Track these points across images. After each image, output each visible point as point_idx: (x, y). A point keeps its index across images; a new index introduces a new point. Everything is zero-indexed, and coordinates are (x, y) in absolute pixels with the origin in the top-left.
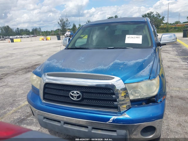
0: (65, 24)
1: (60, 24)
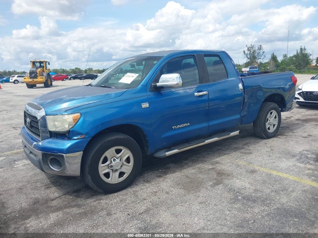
0: (256, 54)
1: (247, 55)
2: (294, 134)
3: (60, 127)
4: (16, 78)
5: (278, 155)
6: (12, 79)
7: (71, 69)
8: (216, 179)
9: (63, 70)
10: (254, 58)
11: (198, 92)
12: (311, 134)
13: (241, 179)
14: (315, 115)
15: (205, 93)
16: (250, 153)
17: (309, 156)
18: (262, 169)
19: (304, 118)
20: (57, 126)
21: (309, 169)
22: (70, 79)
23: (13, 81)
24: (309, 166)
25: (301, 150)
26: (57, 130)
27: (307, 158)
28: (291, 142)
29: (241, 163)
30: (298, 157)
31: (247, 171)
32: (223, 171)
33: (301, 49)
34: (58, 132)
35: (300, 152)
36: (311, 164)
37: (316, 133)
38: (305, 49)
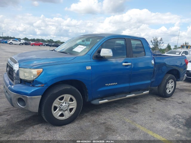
0: (158, 43)
1: (153, 43)
2: (172, 100)
3: (28, 76)
4: (11, 41)
5: (157, 117)
6: (9, 42)
7: (47, 40)
8: (103, 134)
9: (43, 40)
10: (157, 45)
11: (125, 63)
12: (185, 101)
13: (122, 136)
14: (189, 87)
15: (129, 64)
16: (137, 112)
17: (180, 120)
18: (142, 128)
19: (181, 88)
20: (26, 76)
21: (178, 133)
22: (44, 46)
23: (9, 43)
24: (179, 130)
25: (175, 114)
26: (26, 79)
27: (178, 121)
28: (169, 106)
29: (127, 120)
30: (171, 120)
31: (129, 129)
32: (111, 126)
33: (186, 43)
34: (26, 80)
35: (174, 116)
36: (181, 128)
37: (188, 100)
38: (188, 43)
